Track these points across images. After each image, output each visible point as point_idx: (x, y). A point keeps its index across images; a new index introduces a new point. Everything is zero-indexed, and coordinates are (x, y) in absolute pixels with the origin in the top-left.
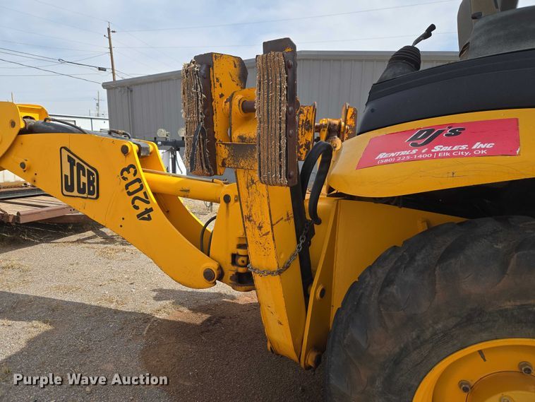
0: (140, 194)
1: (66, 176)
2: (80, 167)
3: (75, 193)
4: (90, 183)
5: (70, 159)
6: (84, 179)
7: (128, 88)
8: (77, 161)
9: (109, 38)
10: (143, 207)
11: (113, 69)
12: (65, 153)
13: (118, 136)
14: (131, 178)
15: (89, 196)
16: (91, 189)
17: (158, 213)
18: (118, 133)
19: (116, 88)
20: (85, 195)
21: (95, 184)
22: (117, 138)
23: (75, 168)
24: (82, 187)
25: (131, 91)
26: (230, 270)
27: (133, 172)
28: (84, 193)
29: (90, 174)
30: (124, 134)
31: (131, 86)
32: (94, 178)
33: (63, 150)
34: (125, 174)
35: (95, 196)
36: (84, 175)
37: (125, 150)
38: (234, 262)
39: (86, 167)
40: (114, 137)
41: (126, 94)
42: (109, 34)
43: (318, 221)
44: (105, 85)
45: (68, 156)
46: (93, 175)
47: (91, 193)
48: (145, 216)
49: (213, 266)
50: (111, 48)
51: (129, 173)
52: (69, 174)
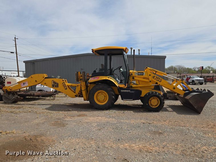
0: (65, 86)
1: (53, 84)
3: (54, 87)
4: (57, 85)
6: (56, 85)
8: (55, 82)
9: (15, 41)
10: (66, 88)
11: (16, 52)
17: (68, 89)
19: (29, 63)
25: (34, 64)
26: (78, 95)
28: (56, 87)
34: (63, 83)
35: (58, 87)
37: (63, 80)
38: (79, 94)
42: (15, 40)
43: (88, 87)
46: (58, 84)
48: (66, 89)
49: (76, 94)
50: (16, 45)
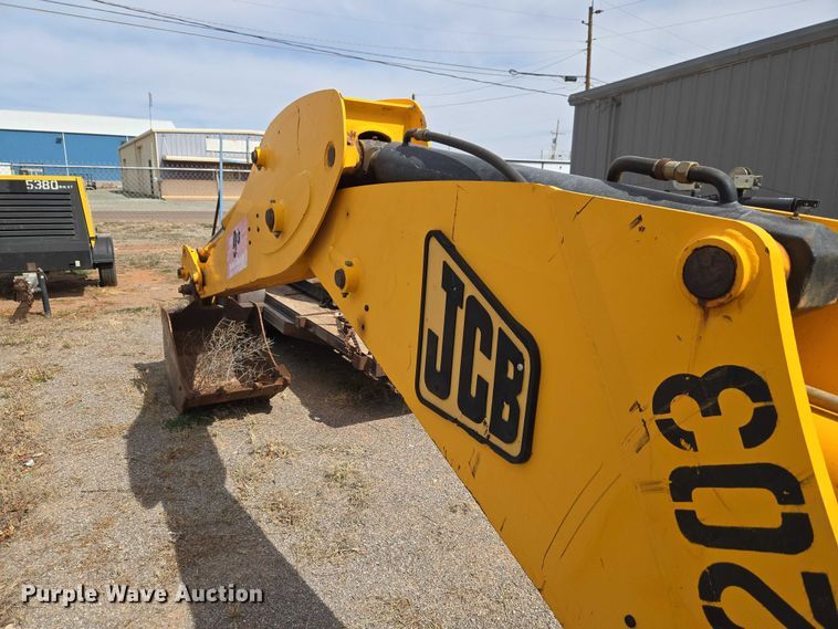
1: (433, 337)
2: (477, 318)
3: (451, 405)
4: (506, 390)
5: (450, 281)
6: (484, 367)
7: (614, 99)
8: (470, 290)
9: (590, 24)
11: (587, 76)
12: (439, 255)
13: (658, 187)
14: (719, 440)
15: (494, 439)
16: (506, 415)
18: (658, 174)
19: (592, 101)
20: (481, 429)
21: (522, 399)
22: (654, 198)
23: (461, 314)
24: (473, 393)
25: (619, 105)
27: (746, 418)
28: (479, 419)
29: (507, 354)
30: (693, 176)
31: (620, 94)
32: (519, 375)
33: (434, 242)
34: (683, 409)
35: (514, 449)
36: (486, 351)
39: (498, 323)
40: (634, 193)
41: (608, 109)
42: (590, 17)
44: (573, 100)
45: (446, 266)
46: (519, 361)
47: (504, 430)
50: (589, 41)
51: (711, 410)
52: (440, 332)
